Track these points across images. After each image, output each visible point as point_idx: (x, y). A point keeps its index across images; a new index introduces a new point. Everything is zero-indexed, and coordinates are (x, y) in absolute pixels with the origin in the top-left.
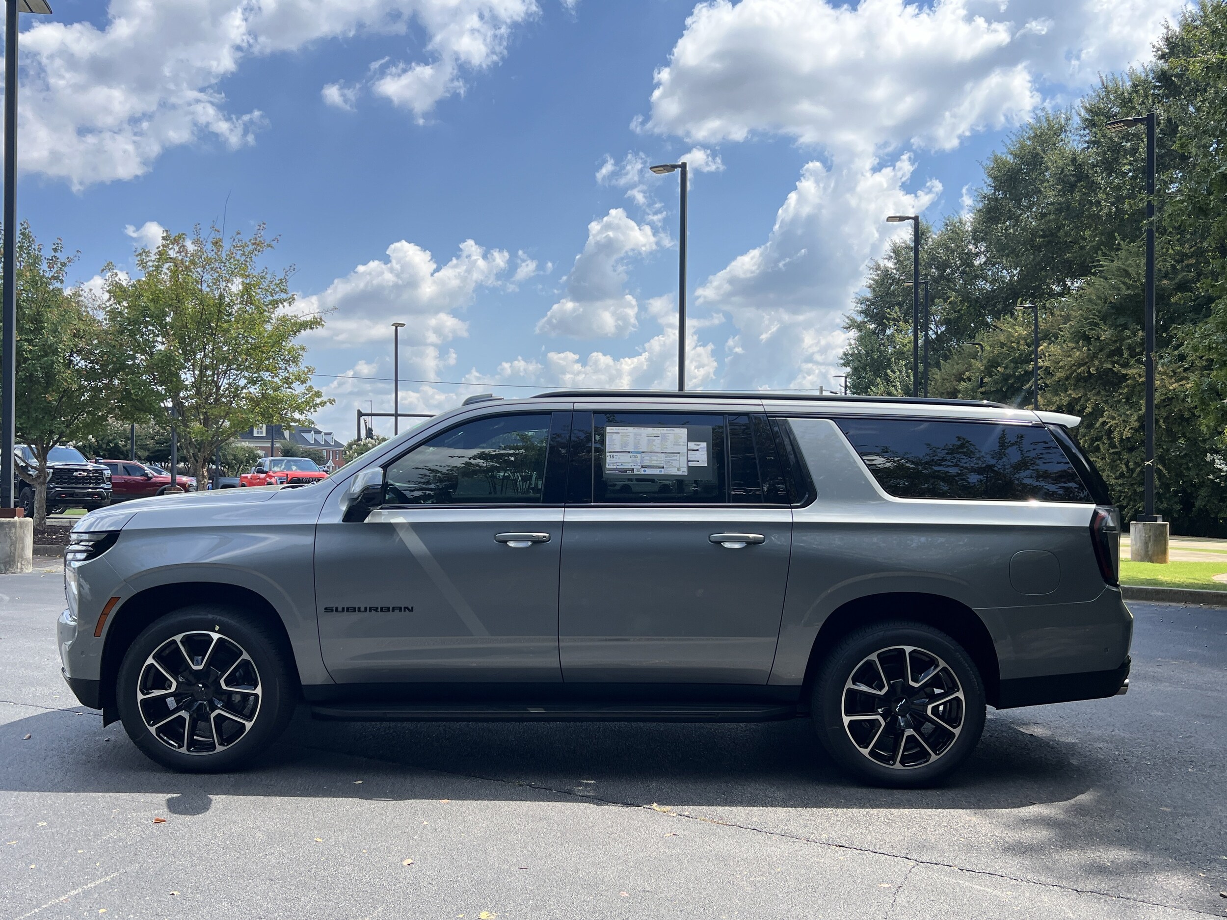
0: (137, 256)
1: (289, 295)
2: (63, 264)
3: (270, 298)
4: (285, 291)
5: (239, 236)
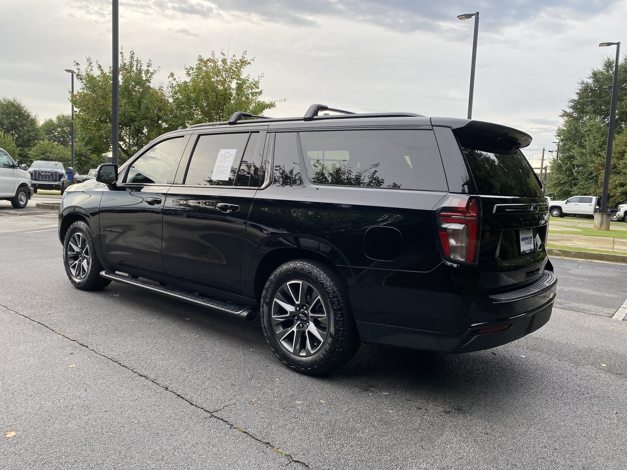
0: (185, 69)
1: (260, 90)
2: (152, 74)
3: (250, 91)
4: (258, 88)
5: (234, 57)
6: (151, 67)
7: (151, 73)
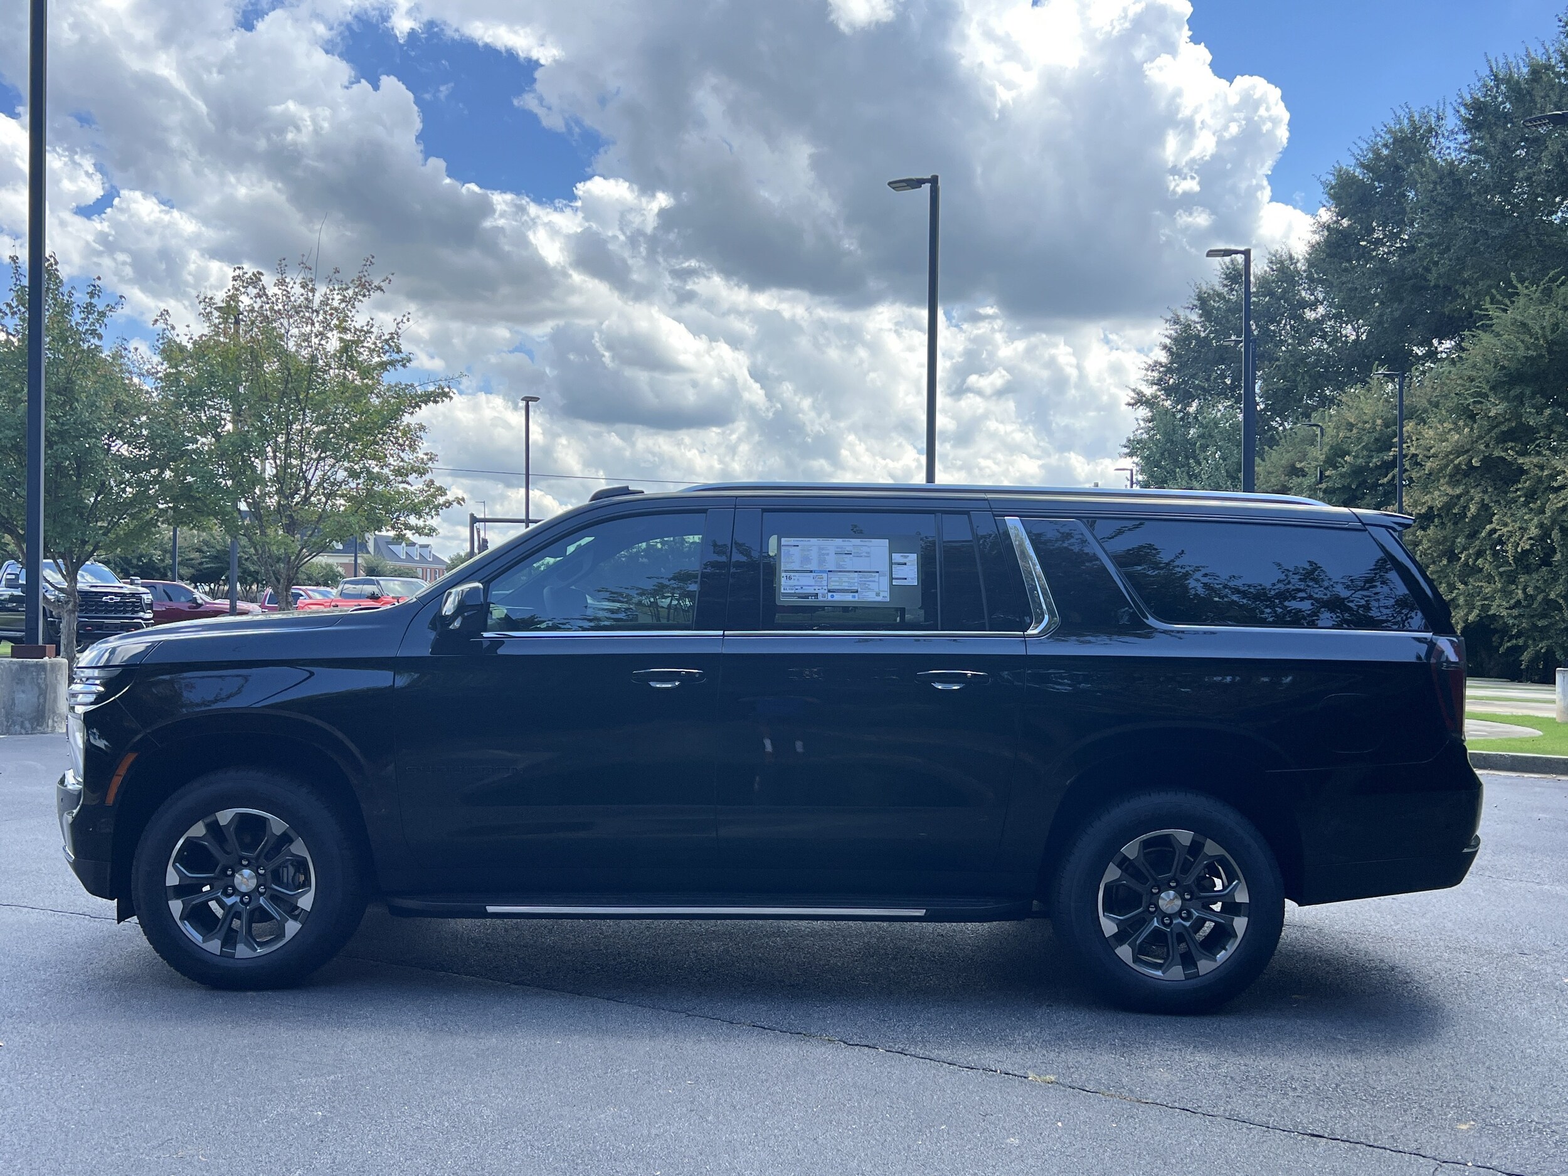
6: (99, 296)
7: (99, 313)
